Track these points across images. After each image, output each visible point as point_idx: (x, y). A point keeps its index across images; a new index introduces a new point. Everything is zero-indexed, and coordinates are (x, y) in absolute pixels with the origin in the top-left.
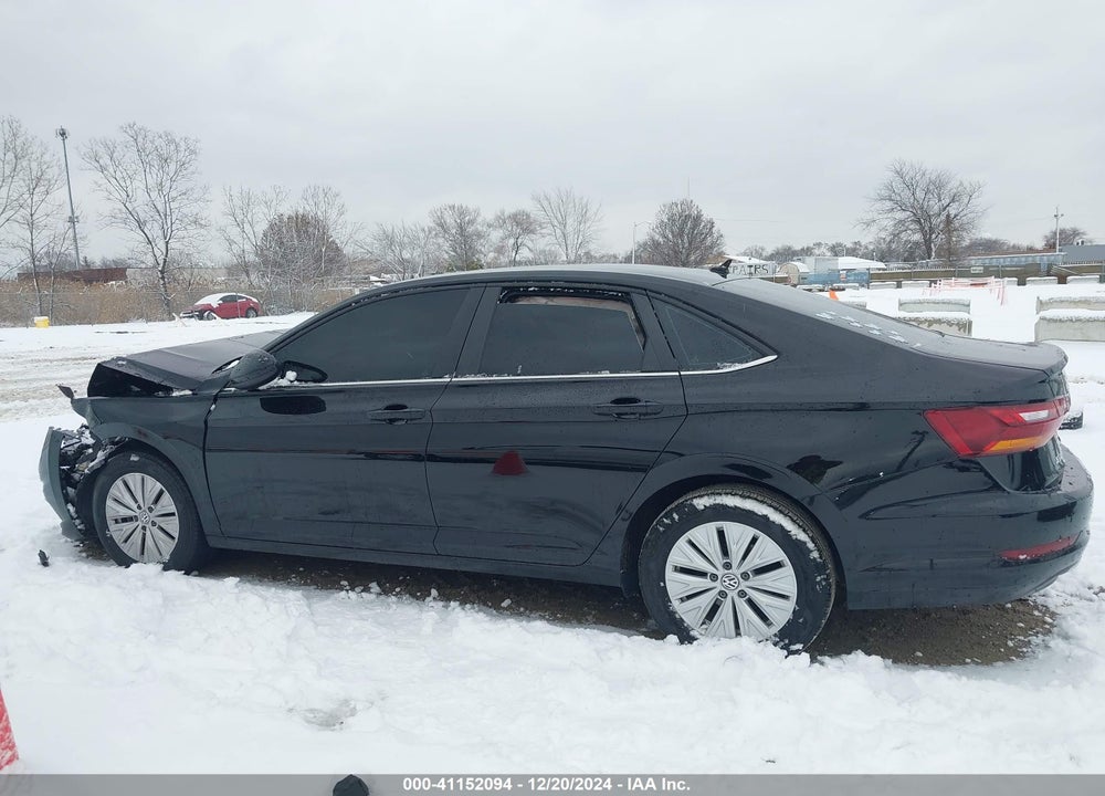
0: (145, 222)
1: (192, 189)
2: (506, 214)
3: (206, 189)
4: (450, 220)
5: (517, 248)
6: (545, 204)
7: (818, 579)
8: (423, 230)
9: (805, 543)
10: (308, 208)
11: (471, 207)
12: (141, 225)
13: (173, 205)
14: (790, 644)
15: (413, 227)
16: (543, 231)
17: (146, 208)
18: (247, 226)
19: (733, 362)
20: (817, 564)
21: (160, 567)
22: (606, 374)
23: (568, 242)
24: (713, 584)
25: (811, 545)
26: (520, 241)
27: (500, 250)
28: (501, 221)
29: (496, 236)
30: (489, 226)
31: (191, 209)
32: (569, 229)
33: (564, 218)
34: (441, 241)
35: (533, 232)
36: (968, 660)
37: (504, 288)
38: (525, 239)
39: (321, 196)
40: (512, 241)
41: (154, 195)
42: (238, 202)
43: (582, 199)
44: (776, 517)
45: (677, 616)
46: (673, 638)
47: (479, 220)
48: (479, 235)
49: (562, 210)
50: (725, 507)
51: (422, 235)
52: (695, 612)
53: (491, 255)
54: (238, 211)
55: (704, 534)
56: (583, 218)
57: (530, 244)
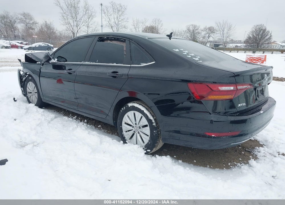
0: (113, 27)
1: (124, 18)
2: (207, 27)
3: (128, 19)
4: (191, 29)
5: (209, 37)
6: (219, 24)
7: (154, 132)
8: (184, 31)
9: (152, 120)
10: (153, 24)
11: (198, 25)
12: (112, 27)
13: (120, 22)
14: (147, 149)
15: (181, 31)
16: (217, 32)
17: (114, 23)
18: (137, 29)
19: (144, 63)
20: (155, 127)
21: (34, 105)
22: (115, 64)
23: (224, 36)
24: (132, 129)
25: (153, 121)
26: (210, 35)
27: (204, 37)
28: (205, 29)
29: (203, 33)
30: (202, 30)
31: (124, 24)
32: (225, 32)
33: (224, 29)
34: (188, 34)
35: (214, 33)
36: (208, 166)
37: (99, 37)
38: (212, 35)
39: (157, 21)
40: (208, 35)
41: (115, 20)
42: (135, 22)
43: (230, 23)
44: (146, 112)
45: (124, 136)
46: (122, 142)
47: (200, 29)
48: (199, 33)
49: (223, 26)
50: (134, 107)
51: (183, 32)
52: (128, 136)
53: (201, 39)
54: (135, 25)
55: (130, 114)
56: (230, 29)
57: (213, 36)
